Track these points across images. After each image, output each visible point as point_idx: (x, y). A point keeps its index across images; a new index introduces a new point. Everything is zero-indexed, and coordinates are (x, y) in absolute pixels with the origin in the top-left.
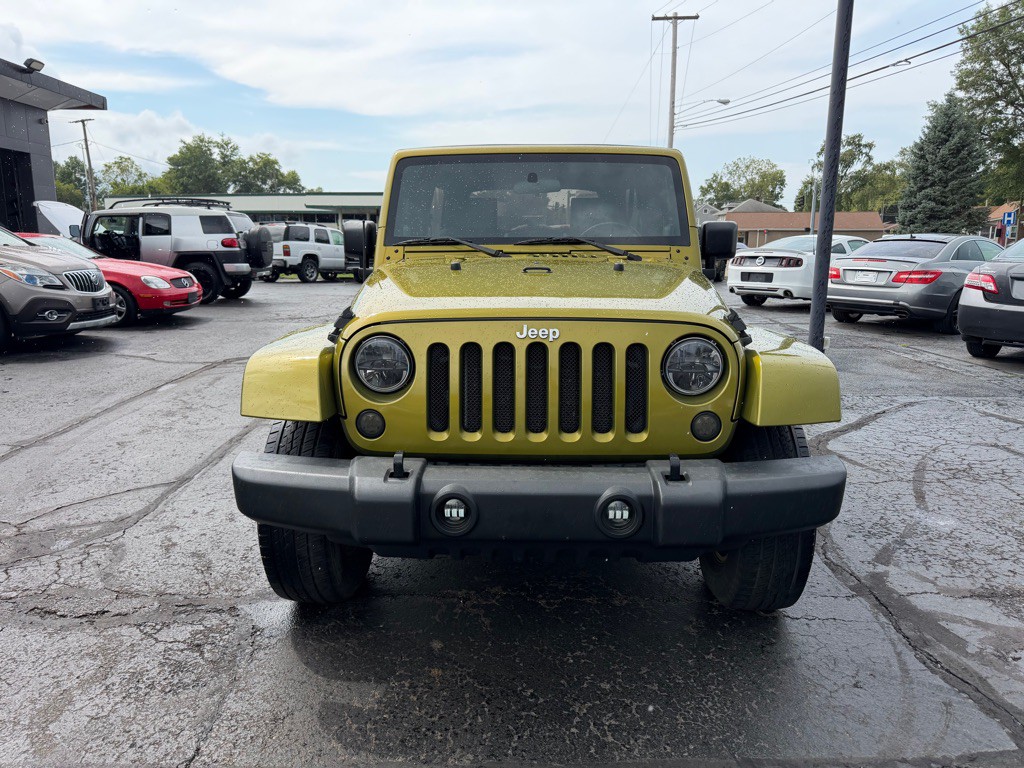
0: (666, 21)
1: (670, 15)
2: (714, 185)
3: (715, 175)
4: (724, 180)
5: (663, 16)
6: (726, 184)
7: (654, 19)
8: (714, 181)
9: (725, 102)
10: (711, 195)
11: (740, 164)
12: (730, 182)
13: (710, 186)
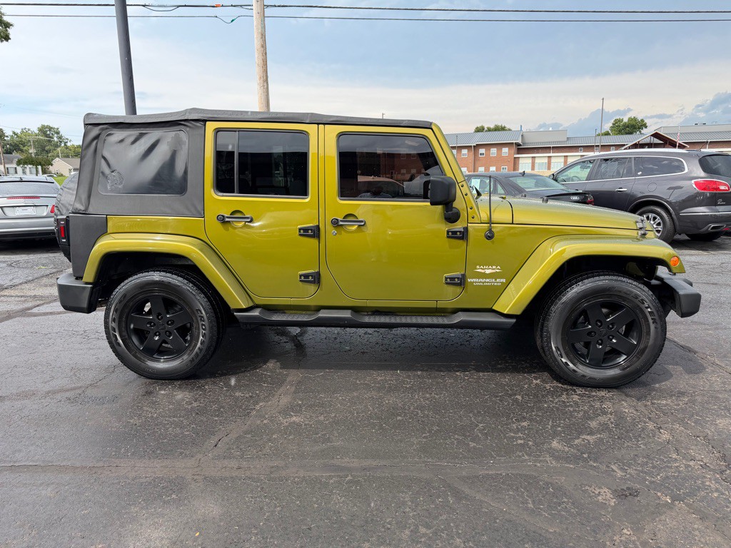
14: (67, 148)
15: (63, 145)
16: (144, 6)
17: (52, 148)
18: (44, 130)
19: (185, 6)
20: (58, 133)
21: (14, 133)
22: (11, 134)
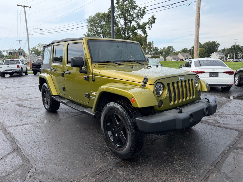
0: (22, 7)
1: (23, 5)
2: (34, 50)
3: (34, 47)
4: (36, 49)
5: (20, 5)
6: (37, 50)
7: (18, 5)
8: (34, 49)
9: (42, 30)
10: (34, 52)
11: (40, 45)
12: (38, 49)
13: (33, 50)
14: (174, 52)
15: (173, 52)
16: (163, 7)
17: (170, 53)
18: (169, 48)
19: (175, 3)
20: (172, 48)
21: (161, 49)
22: (160, 49)
